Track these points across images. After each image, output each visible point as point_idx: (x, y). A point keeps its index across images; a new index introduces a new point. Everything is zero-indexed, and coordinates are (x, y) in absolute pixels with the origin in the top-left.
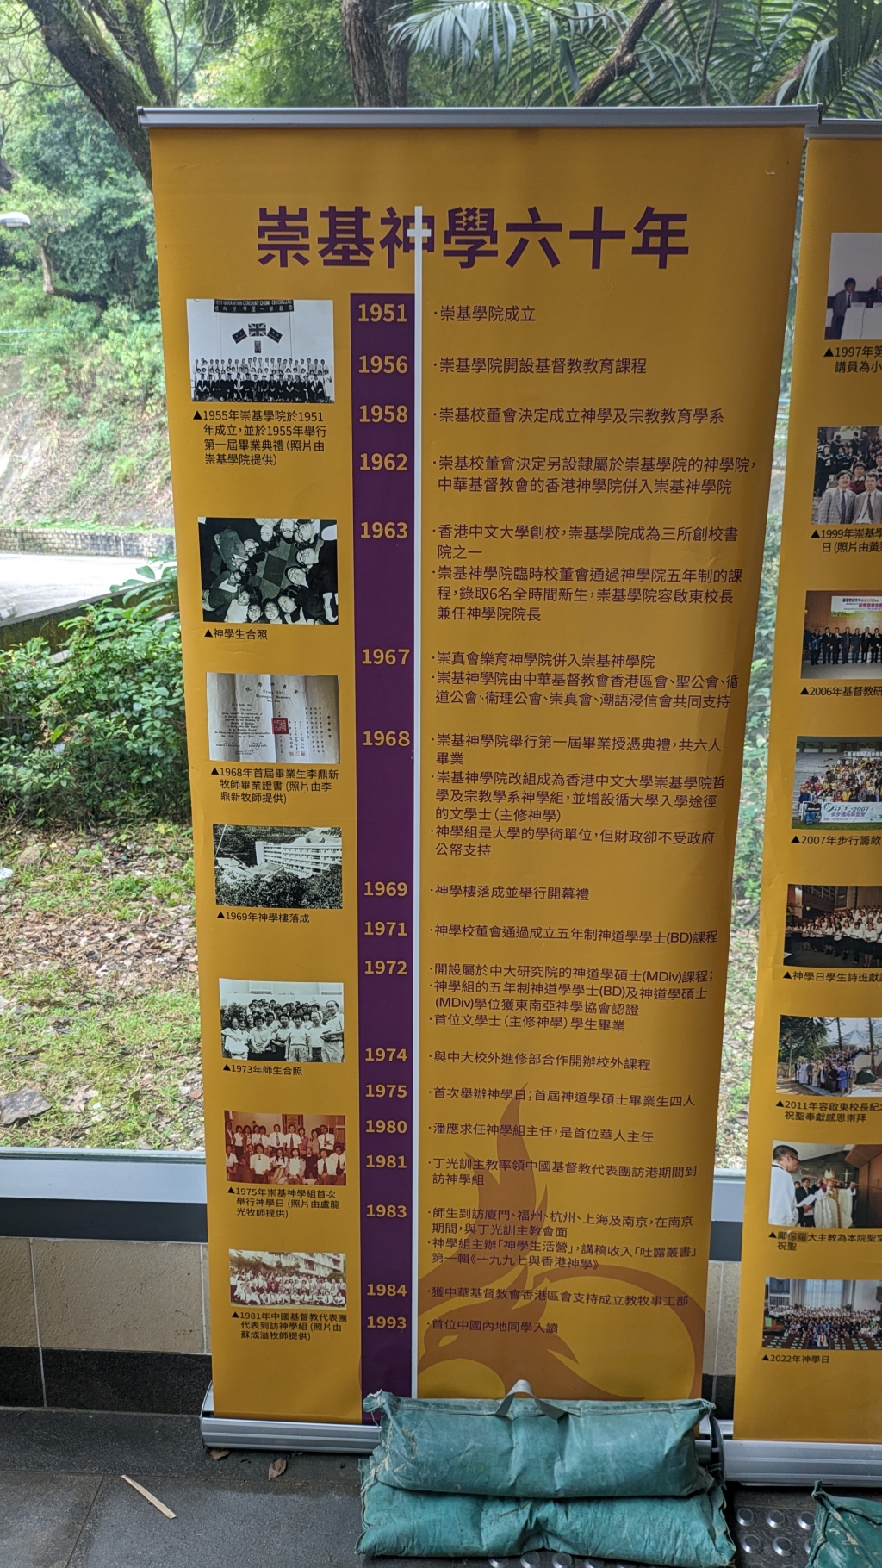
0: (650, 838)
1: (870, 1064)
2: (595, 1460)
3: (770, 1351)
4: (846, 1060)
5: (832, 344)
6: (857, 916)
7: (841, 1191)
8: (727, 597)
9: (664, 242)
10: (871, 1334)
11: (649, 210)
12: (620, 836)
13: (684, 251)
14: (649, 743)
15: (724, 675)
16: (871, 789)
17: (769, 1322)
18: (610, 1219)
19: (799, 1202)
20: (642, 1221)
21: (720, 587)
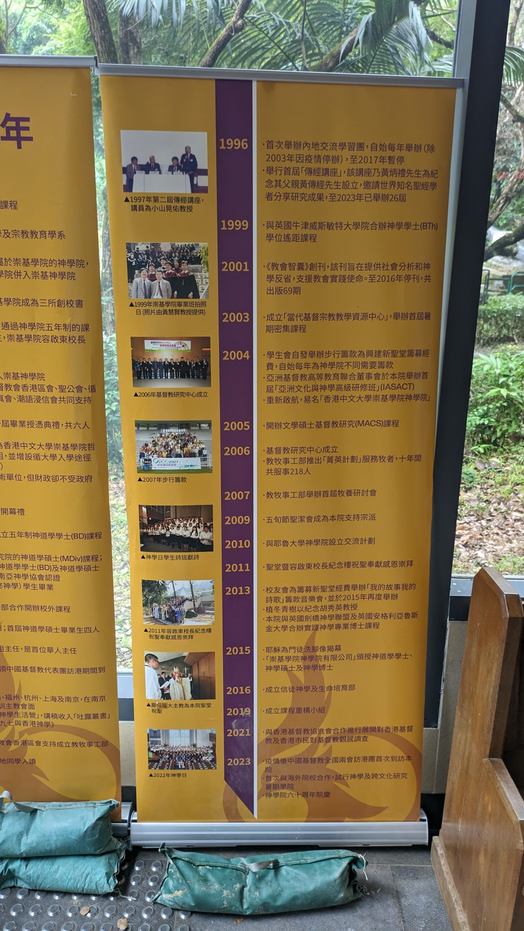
0: (55, 479)
1: (193, 607)
2: (45, 836)
3: (153, 771)
4: (179, 605)
6: (177, 523)
7: (183, 679)
8: (82, 340)
9: (18, 133)
10: (209, 760)
11: (8, 115)
12: (38, 478)
13: (30, 139)
14: (47, 424)
15: (86, 384)
16: (178, 451)
17: (151, 755)
18: (58, 698)
19: (161, 686)
20: (76, 699)
21: (76, 334)
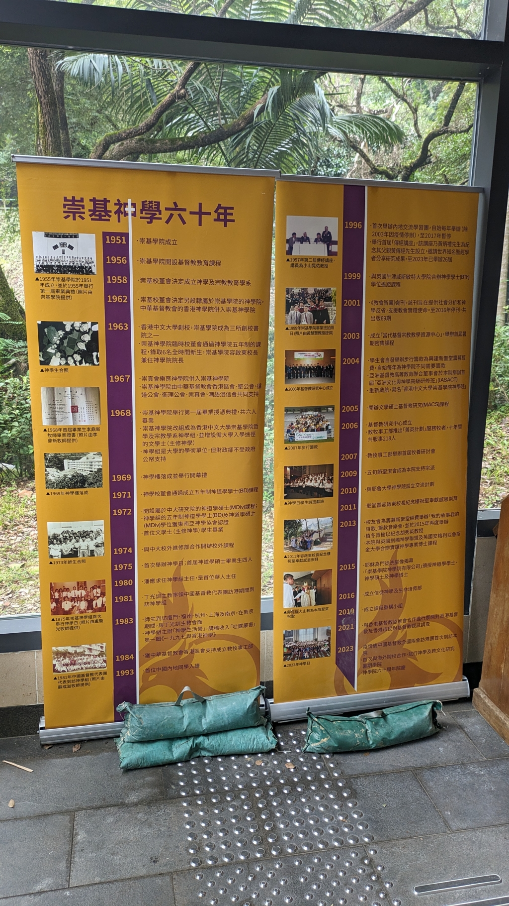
0: (231, 450)
2: (219, 715)
3: (287, 662)
4: (310, 536)
5: (289, 257)
6: (311, 477)
7: (311, 590)
8: (256, 353)
9: (225, 217)
10: (325, 650)
11: (219, 205)
12: (219, 450)
13: (233, 221)
14: (228, 412)
15: (256, 384)
16: (313, 427)
17: (286, 650)
18: (220, 614)
19: (295, 597)
20: (233, 613)
21: (253, 349)
